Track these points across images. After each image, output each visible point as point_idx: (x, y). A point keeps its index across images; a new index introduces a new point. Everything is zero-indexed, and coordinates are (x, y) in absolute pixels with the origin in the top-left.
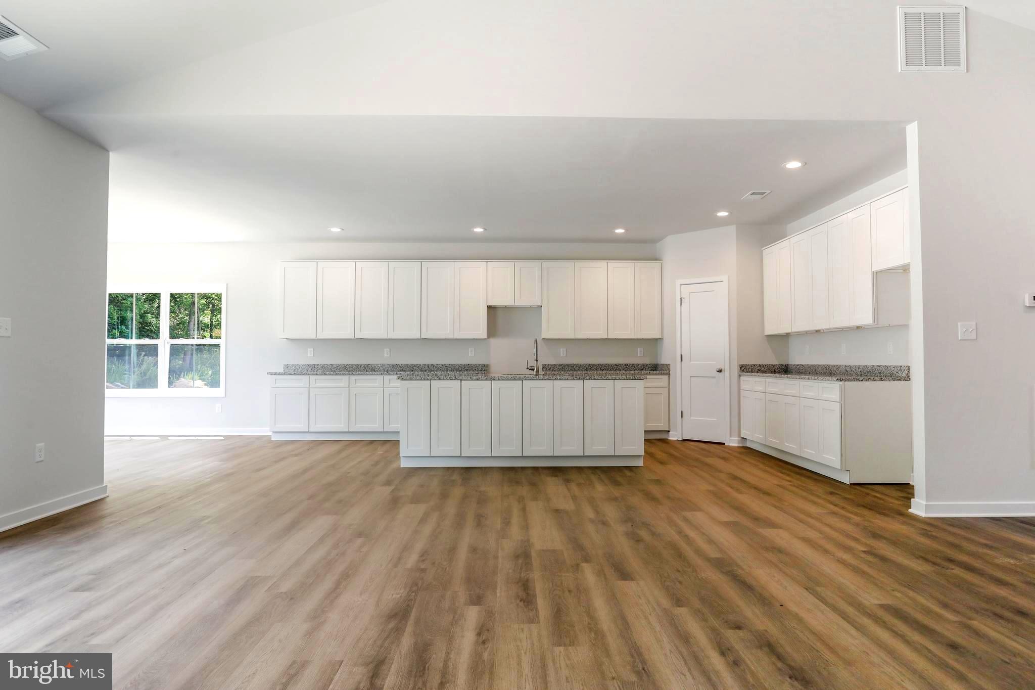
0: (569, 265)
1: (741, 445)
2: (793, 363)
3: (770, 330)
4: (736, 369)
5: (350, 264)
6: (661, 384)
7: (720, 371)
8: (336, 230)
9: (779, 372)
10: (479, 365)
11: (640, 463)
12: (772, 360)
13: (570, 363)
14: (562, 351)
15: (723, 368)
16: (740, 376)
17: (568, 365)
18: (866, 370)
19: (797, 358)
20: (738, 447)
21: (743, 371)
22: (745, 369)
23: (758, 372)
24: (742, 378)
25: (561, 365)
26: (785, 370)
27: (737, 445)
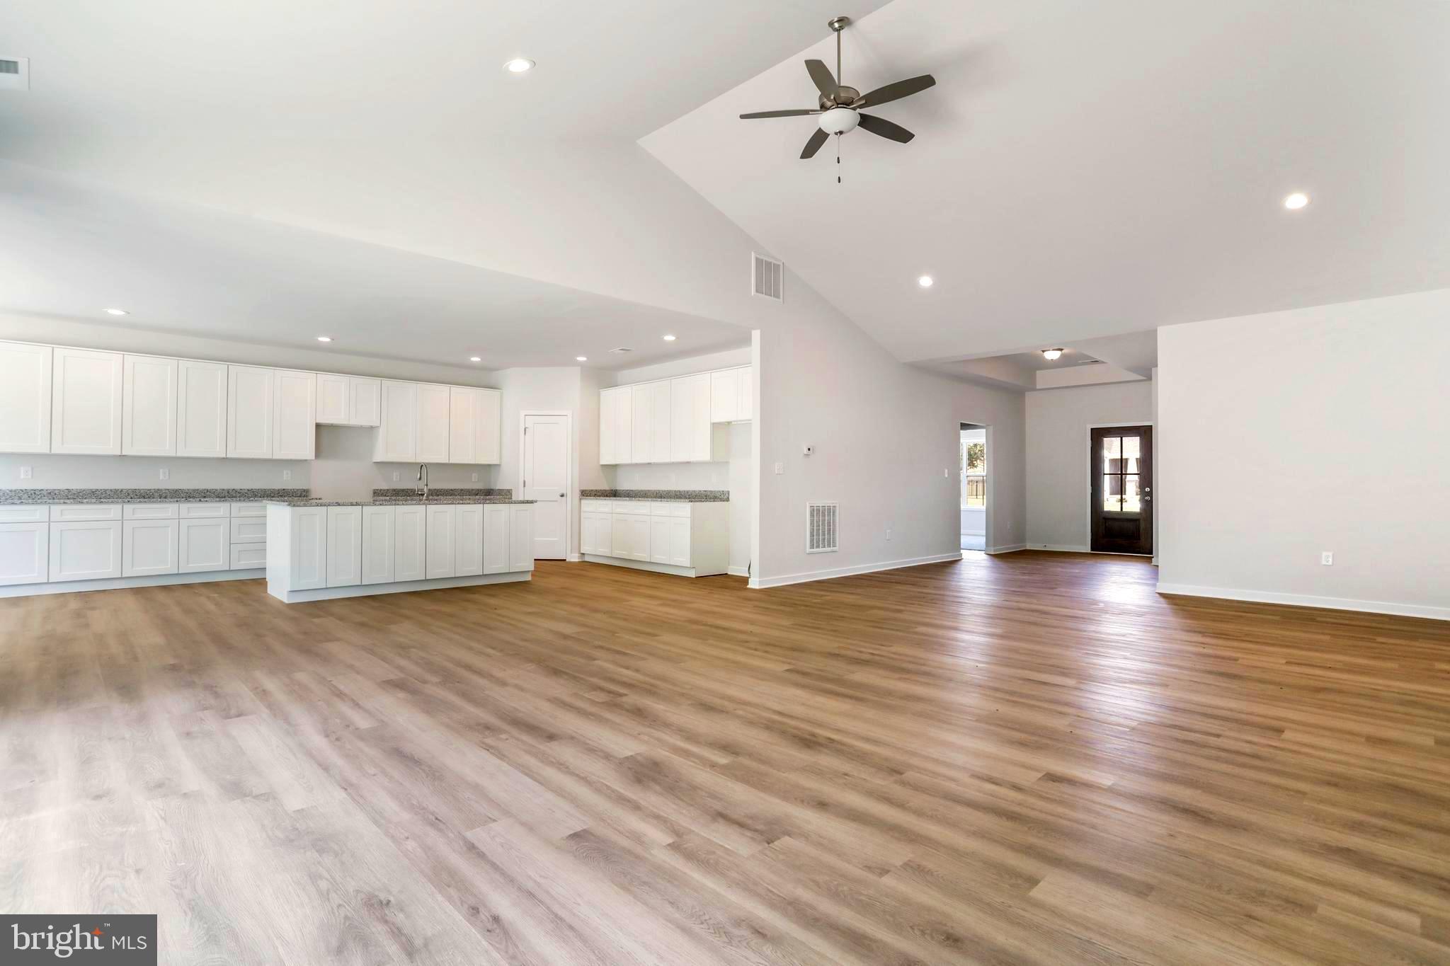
0: (412, 387)
1: (580, 560)
2: (622, 489)
3: (606, 460)
4: (577, 494)
5: (116, 357)
7: (562, 496)
8: (116, 312)
9: (610, 496)
10: (298, 490)
11: (528, 578)
12: (605, 486)
13: (404, 488)
15: (565, 493)
16: (580, 499)
17: (403, 490)
18: (694, 494)
19: (624, 485)
20: (579, 562)
21: (584, 495)
22: (585, 494)
23: (595, 495)
24: (582, 501)
25: (394, 490)
26: (614, 494)
27: (577, 560)
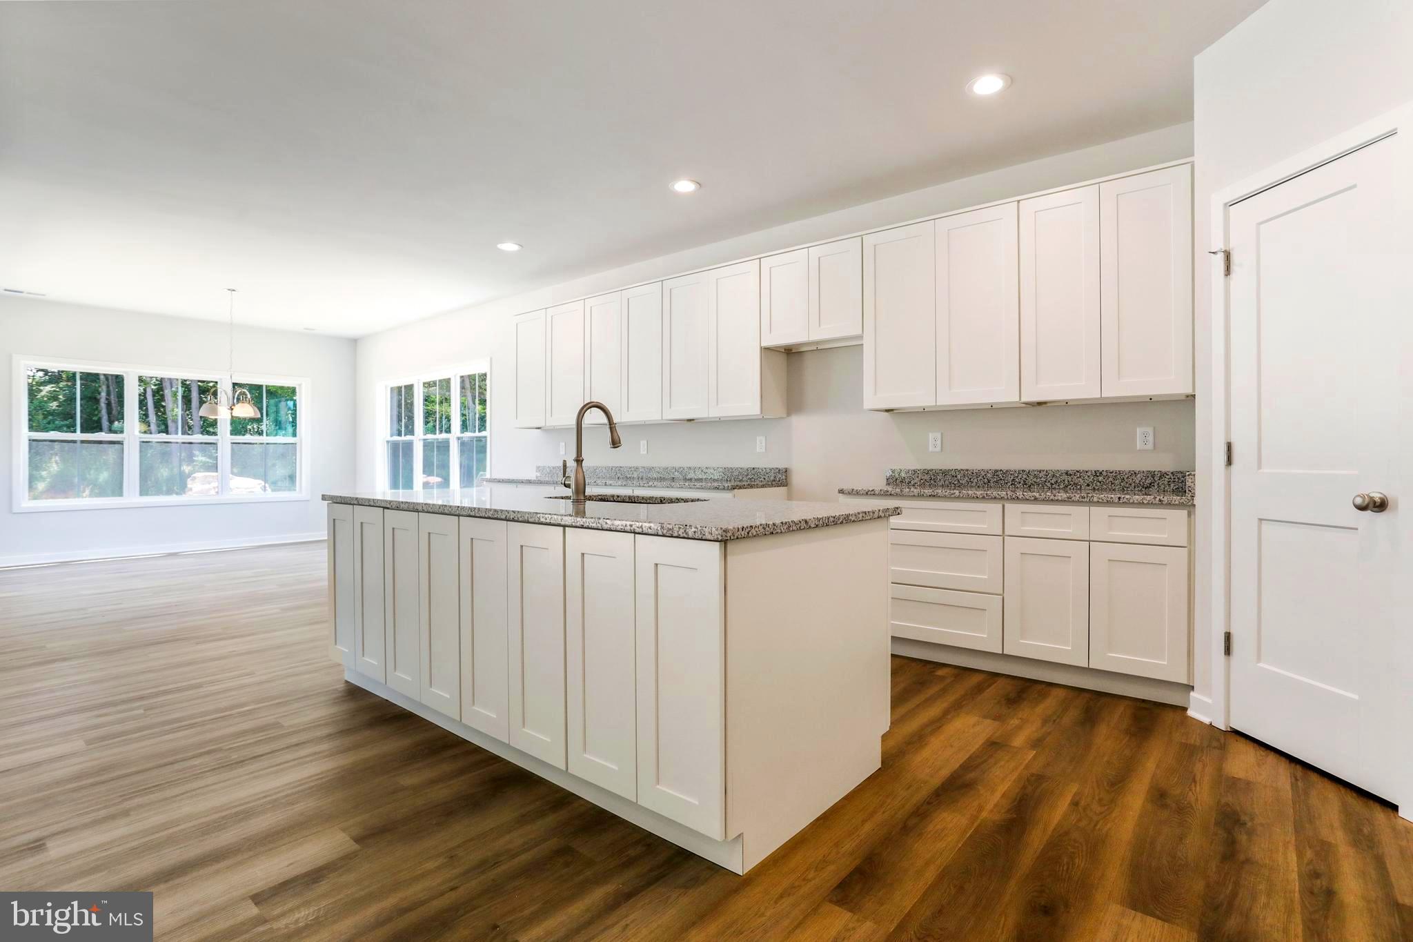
6: (1162, 537)
10: (770, 470)
13: (947, 468)
14: (933, 439)
17: (945, 473)
